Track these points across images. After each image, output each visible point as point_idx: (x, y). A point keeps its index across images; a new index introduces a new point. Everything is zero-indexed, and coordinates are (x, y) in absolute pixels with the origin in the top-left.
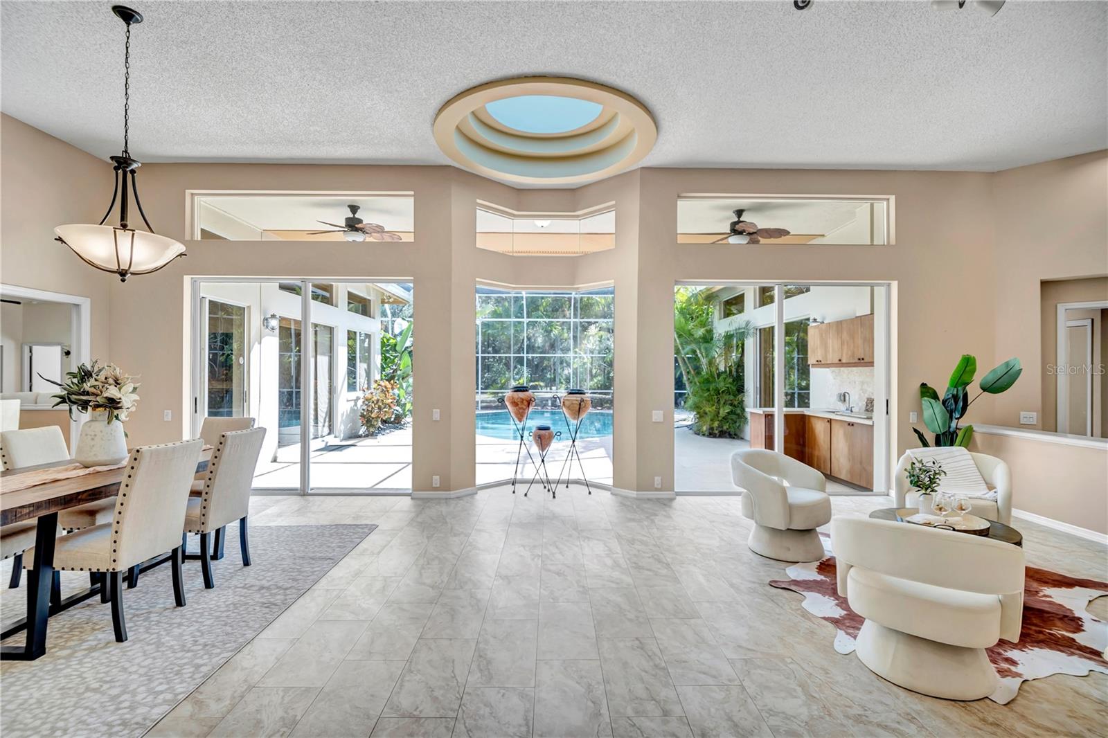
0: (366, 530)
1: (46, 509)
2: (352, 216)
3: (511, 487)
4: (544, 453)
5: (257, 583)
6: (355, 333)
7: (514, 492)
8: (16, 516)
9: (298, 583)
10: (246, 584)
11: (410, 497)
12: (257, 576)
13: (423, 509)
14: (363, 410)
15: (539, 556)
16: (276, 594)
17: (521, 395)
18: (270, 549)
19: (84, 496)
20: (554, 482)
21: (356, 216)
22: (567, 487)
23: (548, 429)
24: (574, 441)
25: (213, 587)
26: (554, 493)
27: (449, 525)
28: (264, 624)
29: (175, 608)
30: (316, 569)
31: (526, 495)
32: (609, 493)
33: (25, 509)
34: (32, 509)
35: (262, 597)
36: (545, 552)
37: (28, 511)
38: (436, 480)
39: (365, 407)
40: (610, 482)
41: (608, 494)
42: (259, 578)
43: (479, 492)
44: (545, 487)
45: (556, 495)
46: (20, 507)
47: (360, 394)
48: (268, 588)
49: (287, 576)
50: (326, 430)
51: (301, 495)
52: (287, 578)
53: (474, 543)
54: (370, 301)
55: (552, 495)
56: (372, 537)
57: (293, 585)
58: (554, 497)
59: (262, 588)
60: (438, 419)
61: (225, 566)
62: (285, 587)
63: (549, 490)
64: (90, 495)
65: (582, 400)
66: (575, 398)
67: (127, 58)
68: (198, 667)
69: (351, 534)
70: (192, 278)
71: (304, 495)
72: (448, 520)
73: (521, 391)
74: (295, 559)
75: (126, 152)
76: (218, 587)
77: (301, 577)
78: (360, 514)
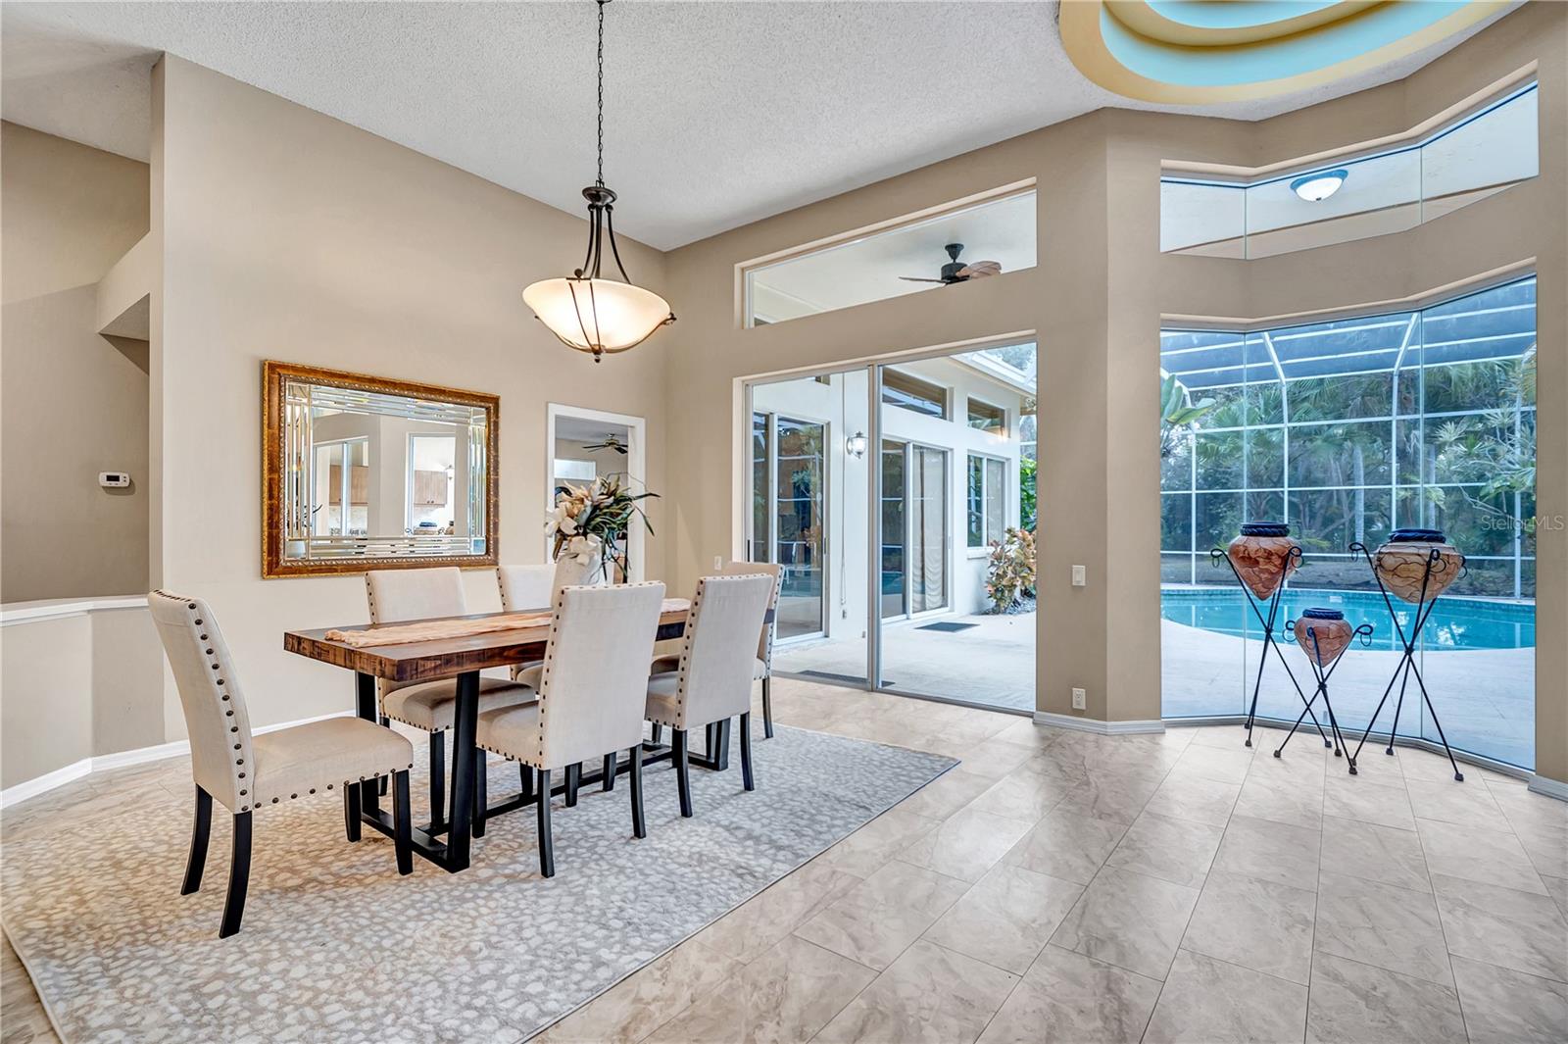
0: (937, 766)
1: (458, 664)
2: (952, 261)
3: (1241, 732)
4: (1326, 671)
5: (747, 824)
6: (981, 459)
7: (1248, 744)
8: (417, 669)
9: (802, 843)
10: (732, 823)
11: (1031, 720)
12: (752, 812)
13: (1049, 746)
14: (991, 573)
15: (1306, 922)
16: (762, 854)
17: (1267, 543)
18: (789, 769)
19: (511, 653)
20: (1352, 737)
21: (957, 261)
22: (1390, 752)
23: (1337, 616)
24: (1409, 651)
25: (691, 815)
26: (1352, 762)
27: (1093, 791)
28: (722, 910)
29: (632, 838)
30: (836, 822)
31: (1277, 754)
32: (1524, 787)
33: (429, 662)
34: (438, 662)
35: (740, 854)
36: (1324, 915)
37: (433, 665)
38: (1078, 696)
39: (993, 569)
40: (1529, 761)
41: (1520, 789)
42: (753, 817)
43: (1170, 732)
44: (1328, 745)
45: (1357, 768)
46: (423, 659)
47: (986, 550)
48: (757, 840)
49: (791, 822)
50: (938, 600)
51: (868, 691)
52: (791, 826)
53: (1139, 845)
54: (1003, 411)
55: (1348, 767)
56: (946, 782)
57: (792, 843)
58: (1353, 772)
59: (749, 837)
60: (1083, 584)
61: (723, 783)
62: (780, 843)
63: (1338, 753)
64: (519, 653)
65: (1435, 556)
66: (1415, 551)
67: (600, 50)
68: (599, 964)
69: (912, 768)
70: (743, 381)
71: (872, 691)
72: (1092, 779)
73: (1266, 535)
74: (814, 794)
75: (600, 182)
76: (697, 818)
77: (810, 832)
78: (941, 736)
